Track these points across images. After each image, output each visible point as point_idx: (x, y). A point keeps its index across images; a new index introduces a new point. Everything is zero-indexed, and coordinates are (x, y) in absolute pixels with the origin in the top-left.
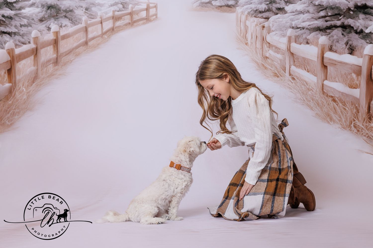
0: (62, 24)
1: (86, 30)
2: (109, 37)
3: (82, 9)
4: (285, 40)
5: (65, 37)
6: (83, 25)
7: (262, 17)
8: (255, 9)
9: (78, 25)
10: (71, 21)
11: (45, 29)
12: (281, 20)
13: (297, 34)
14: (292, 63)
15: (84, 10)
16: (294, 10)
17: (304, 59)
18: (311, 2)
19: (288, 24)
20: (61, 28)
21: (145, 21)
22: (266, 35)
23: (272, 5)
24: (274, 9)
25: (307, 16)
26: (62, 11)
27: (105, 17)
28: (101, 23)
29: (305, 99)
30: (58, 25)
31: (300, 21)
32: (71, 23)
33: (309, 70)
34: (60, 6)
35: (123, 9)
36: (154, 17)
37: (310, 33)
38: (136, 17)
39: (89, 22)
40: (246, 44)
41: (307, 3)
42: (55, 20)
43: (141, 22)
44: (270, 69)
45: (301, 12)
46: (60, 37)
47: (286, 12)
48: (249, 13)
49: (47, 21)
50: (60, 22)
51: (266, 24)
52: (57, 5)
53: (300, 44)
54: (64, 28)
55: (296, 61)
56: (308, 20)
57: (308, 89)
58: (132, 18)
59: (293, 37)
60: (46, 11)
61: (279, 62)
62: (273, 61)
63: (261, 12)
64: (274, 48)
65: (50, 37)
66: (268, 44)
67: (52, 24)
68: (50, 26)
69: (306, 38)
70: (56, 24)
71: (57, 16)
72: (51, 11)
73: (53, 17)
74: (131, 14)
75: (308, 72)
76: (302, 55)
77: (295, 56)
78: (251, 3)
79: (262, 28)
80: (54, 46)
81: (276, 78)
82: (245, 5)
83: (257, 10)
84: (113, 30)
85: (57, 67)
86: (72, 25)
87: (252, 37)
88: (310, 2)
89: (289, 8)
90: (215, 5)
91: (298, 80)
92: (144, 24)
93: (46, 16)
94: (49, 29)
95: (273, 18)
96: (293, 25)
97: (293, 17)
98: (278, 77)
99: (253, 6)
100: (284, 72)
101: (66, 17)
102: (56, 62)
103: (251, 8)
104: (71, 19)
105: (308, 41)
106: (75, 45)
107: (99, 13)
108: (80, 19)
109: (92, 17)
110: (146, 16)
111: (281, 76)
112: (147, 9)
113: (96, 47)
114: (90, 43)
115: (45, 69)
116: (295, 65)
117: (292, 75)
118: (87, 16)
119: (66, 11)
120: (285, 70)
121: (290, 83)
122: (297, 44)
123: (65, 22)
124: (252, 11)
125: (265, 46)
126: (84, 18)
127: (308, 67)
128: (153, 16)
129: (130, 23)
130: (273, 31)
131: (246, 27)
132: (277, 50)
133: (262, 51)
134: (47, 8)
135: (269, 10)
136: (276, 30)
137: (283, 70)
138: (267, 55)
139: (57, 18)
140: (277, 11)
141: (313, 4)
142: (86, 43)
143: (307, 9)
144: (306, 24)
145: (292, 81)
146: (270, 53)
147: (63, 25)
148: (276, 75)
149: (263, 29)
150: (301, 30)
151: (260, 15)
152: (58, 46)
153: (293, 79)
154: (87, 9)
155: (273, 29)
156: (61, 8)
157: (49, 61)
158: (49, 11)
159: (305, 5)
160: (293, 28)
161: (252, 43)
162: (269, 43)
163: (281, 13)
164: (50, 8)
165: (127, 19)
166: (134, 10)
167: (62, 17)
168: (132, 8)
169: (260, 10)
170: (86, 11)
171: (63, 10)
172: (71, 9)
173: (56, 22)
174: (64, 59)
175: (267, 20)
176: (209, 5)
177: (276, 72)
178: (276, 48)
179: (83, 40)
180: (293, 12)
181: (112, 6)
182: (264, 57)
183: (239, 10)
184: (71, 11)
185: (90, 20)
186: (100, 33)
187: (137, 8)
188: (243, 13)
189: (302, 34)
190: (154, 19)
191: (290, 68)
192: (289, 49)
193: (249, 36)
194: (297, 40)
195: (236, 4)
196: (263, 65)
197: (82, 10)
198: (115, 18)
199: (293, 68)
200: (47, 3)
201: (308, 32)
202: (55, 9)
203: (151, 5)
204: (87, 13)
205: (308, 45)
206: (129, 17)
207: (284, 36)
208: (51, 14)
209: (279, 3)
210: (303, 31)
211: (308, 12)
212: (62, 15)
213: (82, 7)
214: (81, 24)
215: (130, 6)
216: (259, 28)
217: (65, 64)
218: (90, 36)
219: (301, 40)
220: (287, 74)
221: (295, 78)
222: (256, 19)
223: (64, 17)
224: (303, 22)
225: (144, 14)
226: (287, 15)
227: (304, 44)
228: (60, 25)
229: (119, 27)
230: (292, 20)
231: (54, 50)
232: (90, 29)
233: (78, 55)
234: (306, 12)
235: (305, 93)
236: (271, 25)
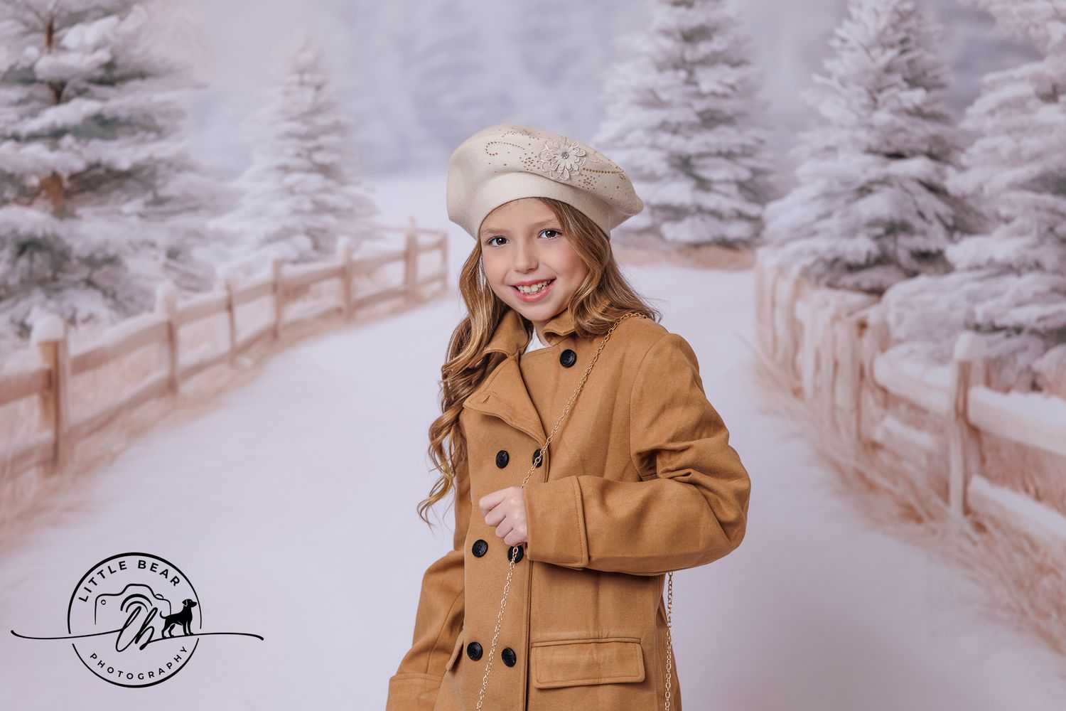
0: (75, 310)
1: (170, 334)
2: (260, 363)
3: (153, 252)
4: (946, 377)
5: (86, 363)
6: (157, 316)
7: (857, 288)
8: (830, 257)
9: (136, 313)
10: (109, 301)
11: (10, 331)
12: (928, 297)
13: (993, 352)
14: (974, 465)
15: (162, 258)
16: (983, 258)
17: (1023, 450)
18: (1051, 230)
19: (959, 316)
20: (72, 329)
21: (398, 302)
22: (873, 359)
23: (895, 242)
24: (903, 256)
25: (1030, 282)
26: (75, 262)
27: (244, 283)
28: (230, 307)
29: (1026, 606)
30: (61, 314)
31: (1006, 300)
32: (111, 307)
33: (1041, 493)
34: (69, 241)
35: (315, 254)
36: (436, 286)
37: (1046, 349)
38: (364, 287)
39: (181, 304)
40: (797, 392)
41: (1035, 233)
42: (49, 297)
43: (385, 306)
44: (890, 492)
45: (1009, 269)
46: (66, 364)
47: (949, 268)
48: (806, 272)
49: (17, 301)
50: (66, 304)
51: (873, 315)
52: (57, 238)
53: (1007, 390)
54: (83, 329)
55: (989, 455)
56: (1039, 298)
57: (1042, 569)
58: (348, 288)
59: (978, 366)
60: (13, 263)
61: (924, 461)
62: (898, 457)
63: (852, 268)
64: (903, 408)
65: (30, 360)
66: (879, 395)
67: (36, 311)
68: (28, 321)
69: (1029, 369)
70: (52, 311)
71: (55, 279)
72: (31, 259)
73: (42, 282)
74: (344, 273)
75: (1038, 498)
76: (1013, 434)
77: (985, 439)
78: (814, 233)
79: (856, 331)
80: (45, 400)
81: (912, 527)
82: (789, 240)
83: (836, 260)
84: (273, 337)
85: (54, 480)
86: (114, 315)
87: (818, 367)
88: (1044, 228)
89: (961, 251)
90: (674, 242)
91: (997, 535)
92: (395, 312)
93: (13, 281)
94: (24, 330)
95: (900, 290)
96: (979, 318)
97: (976, 286)
98: (919, 520)
99: (822, 245)
100: (940, 502)
101: (90, 283)
102: (53, 458)
103: (814, 252)
104: (110, 292)
105: (1040, 381)
106: (128, 392)
107: (221, 271)
108: (148, 294)
109: (192, 282)
110: (406, 281)
111: (932, 517)
112: (409, 255)
113: (210, 400)
114: (188, 388)
115: (9, 487)
116: (985, 474)
117: (975, 514)
118: (177, 283)
119: (91, 262)
120: (945, 493)
121: (966, 545)
122: (997, 389)
123: (87, 303)
124: (815, 263)
125: (870, 402)
126: (163, 289)
127: (1039, 483)
128: (432, 280)
129: (339, 311)
130: (899, 342)
131: (796, 328)
132: (916, 414)
133: (859, 419)
134: (16, 250)
135: (883, 260)
136: (910, 337)
137: (939, 493)
138: (878, 435)
139: (58, 290)
140: (914, 265)
141: (1056, 235)
142: (170, 387)
143: (1032, 254)
144: (1029, 315)
145: (976, 537)
146: (889, 427)
147: (81, 315)
148: (911, 514)
149: (860, 334)
150: (1008, 336)
151: (849, 280)
152: (62, 396)
153: (980, 527)
154: (173, 254)
155: (899, 333)
156: (70, 248)
157: (23, 456)
158: (23, 262)
159: (1027, 240)
160: (977, 328)
161: (817, 389)
162: (884, 390)
163: (931, 269)
164: (29, 249)
165: (329, 295)
166: (357, 256)
167: (75, 285)
168: (350, 250)
169: (850, 258)
170: (172, 263)
171: (79, 258)
172: (111, 251)
173: (52, 304)
174: (83, 449)
175: (874, 298)
176: (651, 239)
177: (912, 500)
178: (912, 406)
179: (159, 374)
180: (978, 268)
181: (270, 240)
182: (865, 446)
183: (767, 258)
184: (112, 261)
185: (186, 298)
186: (224, 346)
187: (368, 249)
188: (781, 270)
189: (1014, 353)
190: (436, 296)
191: (966, 483)
192: (961, 412)
193: (806, 361)
194: (993, 374)
195: (757, 235)
196: (861, 476)
197: (156, 258)
198: (285, 291)
199: (979, 485)
200: (15, 231)
201: (1035, 343)
202: (47, 255)
203: (424, 240)
204: (174, 269)
205: (1035, 398)
206: (335, 284)
207: (942, 360)
208: (31, 272)
209: (924, 233)
210: (1016, 341)
211: (1038, 266)
212: (77, 277)
213: (153, 245)
214: (151, 310)
215: (342, 243)
216: (844, 332)
217: (88, 468)
218: (187, 357)
219: (1009, 375)
220: (955, 509)
221: (988, 524)
222: (834, 297)
223: (82, 285)
224: (1020, 304)
225: (394, 274)
226: (952, 279)
227: (1021, 391)
228: (69, 314)
229: (298, 324)
230: (974, 298)
231: (45, 412)
232: (184, 333)
233: (137, 433)
234: (1030, 269)
235: (1027, 584)
236: (891, 319)
